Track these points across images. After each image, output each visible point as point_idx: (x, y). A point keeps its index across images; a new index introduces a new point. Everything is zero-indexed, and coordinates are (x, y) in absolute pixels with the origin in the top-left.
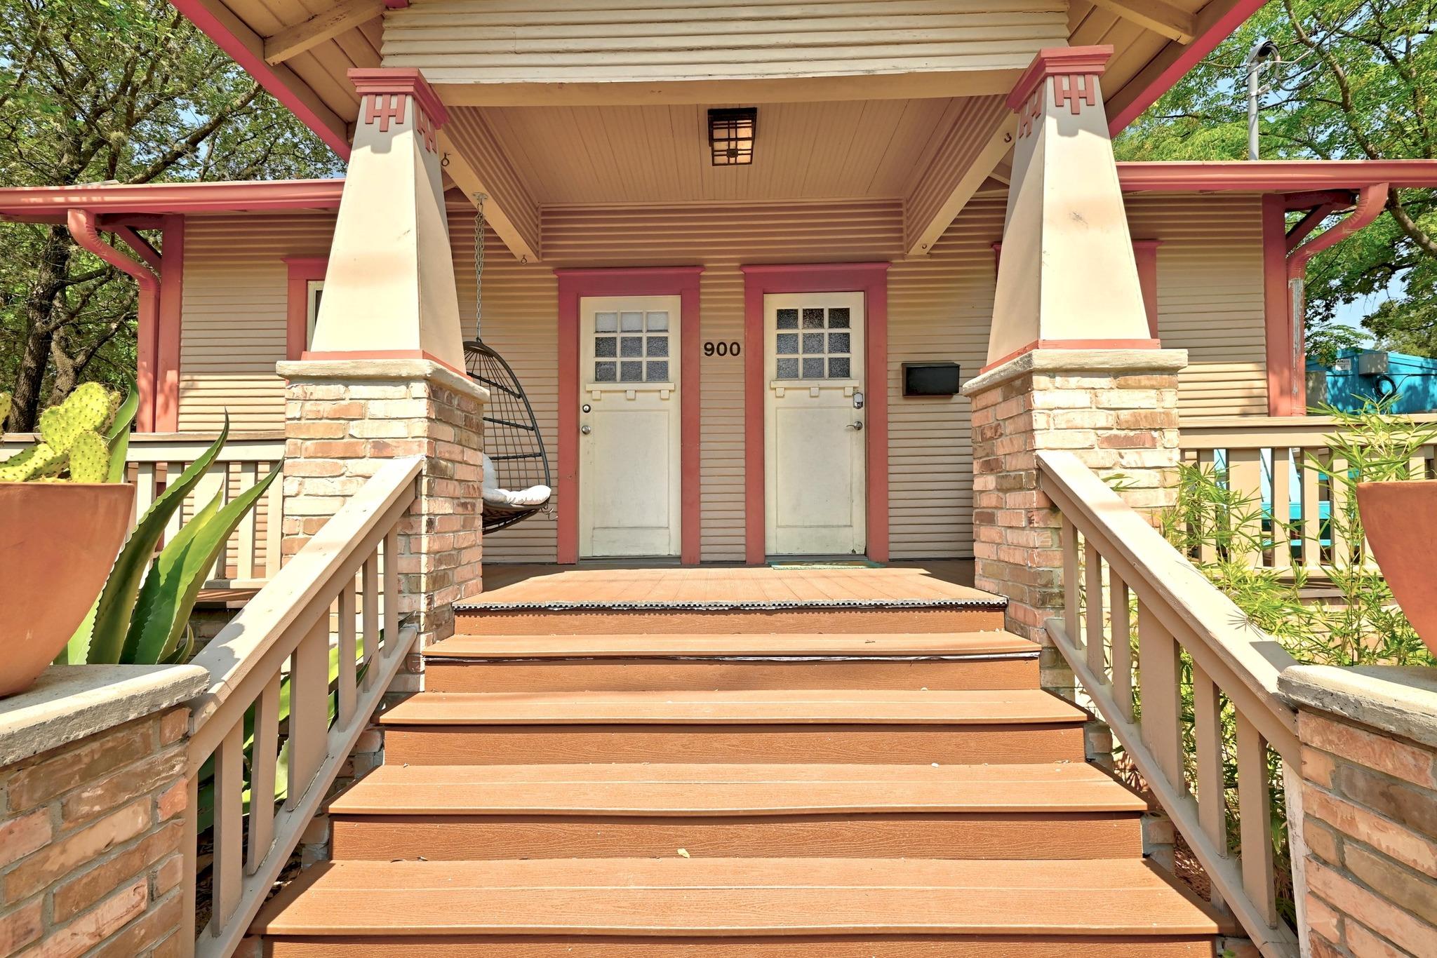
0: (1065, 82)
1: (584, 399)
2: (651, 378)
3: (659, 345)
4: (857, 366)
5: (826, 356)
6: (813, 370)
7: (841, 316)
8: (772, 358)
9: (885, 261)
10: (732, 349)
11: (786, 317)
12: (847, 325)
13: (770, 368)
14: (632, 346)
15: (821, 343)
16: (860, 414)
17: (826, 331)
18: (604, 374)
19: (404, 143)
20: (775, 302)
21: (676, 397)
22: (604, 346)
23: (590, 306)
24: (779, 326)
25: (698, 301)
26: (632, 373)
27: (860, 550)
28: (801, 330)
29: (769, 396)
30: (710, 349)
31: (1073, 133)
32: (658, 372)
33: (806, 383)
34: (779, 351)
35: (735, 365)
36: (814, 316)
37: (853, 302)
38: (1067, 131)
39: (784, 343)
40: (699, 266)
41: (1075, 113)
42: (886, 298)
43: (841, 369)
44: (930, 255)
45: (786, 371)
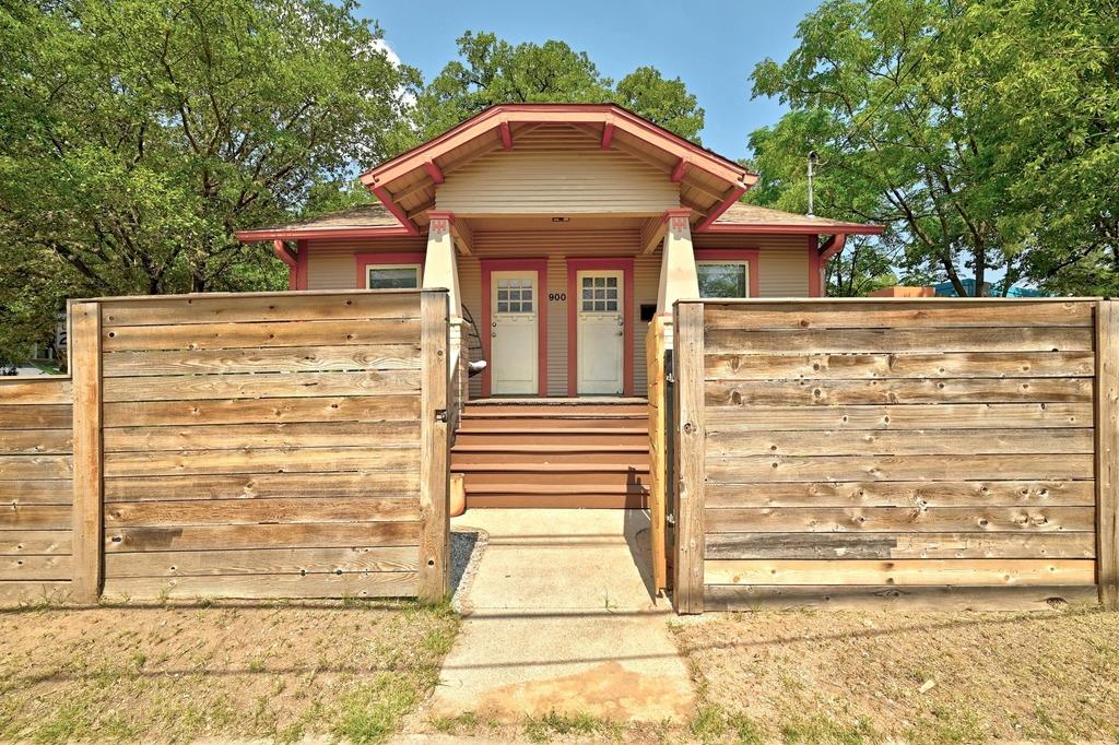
0: (677, 219)
1: (493, 320)
2: (524, 310)
3: (528, 295)
4: (620, 305)
5: (606, 300)
6: (600, 307)
7: (612, 282)
8: (580, 301)
9: (633, 257)
10: (563, 297)
11: (587, 281)
12: (615, 286)
13: (580, 306)
14: (515, 295)
15: (603, 294)
16: (621, 329)
17: (606, 288)
18: (503, 308)
19: (447, 238)
20: (582, 274)
21: (537, 319)
22: (503, 295)
23: (495, 275)
24: (584, 286)
25: (546, 274)
26: (515, 308)
27: (621, 392)
28: (594, 288)
29: (579, 319)
30: (552, 297)
31: (679, 239)
32: (528, 308)
33: (597, 313)
34: (584, 298)
35: (563, 305)
36: (600, 281)
37: (618, 274)
38: (677, 238)
39: (587, 294)
40: (546, 258)
41: (680, 231)
42: (633, 273)
43: (613, 307)
44: (653, 254)
45: (587, 307)
